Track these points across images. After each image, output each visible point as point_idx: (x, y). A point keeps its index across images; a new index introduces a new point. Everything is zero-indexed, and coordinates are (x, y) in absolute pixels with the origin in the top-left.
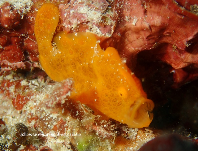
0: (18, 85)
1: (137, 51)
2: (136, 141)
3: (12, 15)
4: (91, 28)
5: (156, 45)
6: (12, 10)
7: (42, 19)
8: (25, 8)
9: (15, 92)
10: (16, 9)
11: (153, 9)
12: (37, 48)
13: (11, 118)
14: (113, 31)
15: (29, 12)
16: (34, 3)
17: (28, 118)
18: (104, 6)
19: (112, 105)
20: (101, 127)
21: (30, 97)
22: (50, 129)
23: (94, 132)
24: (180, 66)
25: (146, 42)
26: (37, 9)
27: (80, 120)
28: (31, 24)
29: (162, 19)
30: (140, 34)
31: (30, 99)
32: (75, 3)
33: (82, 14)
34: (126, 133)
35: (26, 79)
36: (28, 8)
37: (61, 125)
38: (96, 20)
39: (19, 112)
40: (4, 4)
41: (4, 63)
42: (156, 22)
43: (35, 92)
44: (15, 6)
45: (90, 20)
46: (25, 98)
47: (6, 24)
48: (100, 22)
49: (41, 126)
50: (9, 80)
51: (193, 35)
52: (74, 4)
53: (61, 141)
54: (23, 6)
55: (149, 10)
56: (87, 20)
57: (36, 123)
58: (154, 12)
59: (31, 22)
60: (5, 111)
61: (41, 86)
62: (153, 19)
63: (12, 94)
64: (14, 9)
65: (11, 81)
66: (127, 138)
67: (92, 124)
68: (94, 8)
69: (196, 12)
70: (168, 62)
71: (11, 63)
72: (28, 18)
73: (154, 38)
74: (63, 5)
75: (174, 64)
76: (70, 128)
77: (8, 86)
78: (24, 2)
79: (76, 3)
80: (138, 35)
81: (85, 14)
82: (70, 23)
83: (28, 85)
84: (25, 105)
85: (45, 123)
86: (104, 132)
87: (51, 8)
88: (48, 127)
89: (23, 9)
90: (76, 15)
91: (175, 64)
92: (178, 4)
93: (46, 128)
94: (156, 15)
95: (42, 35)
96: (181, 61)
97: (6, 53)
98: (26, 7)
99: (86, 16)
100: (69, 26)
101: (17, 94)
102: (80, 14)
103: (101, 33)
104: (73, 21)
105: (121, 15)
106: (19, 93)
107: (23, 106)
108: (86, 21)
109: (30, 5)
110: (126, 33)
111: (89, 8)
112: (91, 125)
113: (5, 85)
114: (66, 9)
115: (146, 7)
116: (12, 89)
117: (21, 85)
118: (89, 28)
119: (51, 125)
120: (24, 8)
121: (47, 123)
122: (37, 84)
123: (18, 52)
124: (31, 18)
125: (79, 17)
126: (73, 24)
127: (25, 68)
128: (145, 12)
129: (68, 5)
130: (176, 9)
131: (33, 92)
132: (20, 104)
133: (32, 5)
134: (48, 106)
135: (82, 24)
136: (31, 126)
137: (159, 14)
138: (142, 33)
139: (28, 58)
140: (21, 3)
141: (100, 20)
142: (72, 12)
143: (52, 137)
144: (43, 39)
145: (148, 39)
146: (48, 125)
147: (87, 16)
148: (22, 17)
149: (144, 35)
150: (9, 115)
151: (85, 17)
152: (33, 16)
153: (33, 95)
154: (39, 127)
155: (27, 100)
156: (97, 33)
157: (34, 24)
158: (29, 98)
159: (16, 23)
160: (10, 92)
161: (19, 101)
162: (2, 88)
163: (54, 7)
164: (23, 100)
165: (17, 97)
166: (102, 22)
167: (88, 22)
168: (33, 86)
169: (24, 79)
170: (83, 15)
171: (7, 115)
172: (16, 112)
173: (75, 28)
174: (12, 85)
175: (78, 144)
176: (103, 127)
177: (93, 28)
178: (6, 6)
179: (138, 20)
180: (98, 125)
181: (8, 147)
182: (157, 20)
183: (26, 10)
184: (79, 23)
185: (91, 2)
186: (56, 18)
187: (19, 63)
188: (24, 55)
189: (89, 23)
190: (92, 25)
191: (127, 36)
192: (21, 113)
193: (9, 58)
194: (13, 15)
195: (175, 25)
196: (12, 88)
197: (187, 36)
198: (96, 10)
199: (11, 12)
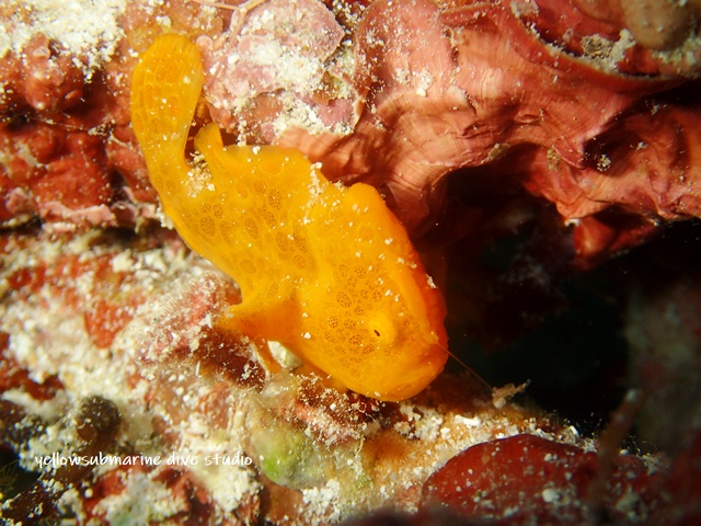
0: (103, 272)
1: (441, 172)
2: (437, 447)
3: (54, 72)
4: (291, 110)
5: (499, 151)
6: (54, 58)
7: (151, 84)
8: (98, 49)
9: (93, 292)
10: (67, 53)
11: (474, 47)
12: (145, 166)
13: (81, 371)
14: (356, 118)
15: (108, 59)
16: (125, 33)
17: (127, 373)
18: (330, 39)
19: (347, 351)
20: (320, 410)
21: (136, 309)
22: (188, 409)
23: (300, 425)
24: (579, 211)
25: (466, 143)
26: (135, 51)
27: (259, 390)
28: (119, 95)
29: (504, 78)
30: (446, 122)
31: (135, 316)
32: (243, 32)
33: (261, 67)
34: (410, 419)
35: (128, 252)
36: (106, 47)
37: (219, 397)
38: (304, 85)
39: (103, 353)
40: (32, 39)
41: (50, 211)
42: (485, 85)
43: (151, 293)
44: (65, 45)
45: (283, 85)
46: (119, 312)
47: (39, 100)
48: (315, 92)
49: (162, 400)
50: (77, 257)
51: (602, 122)
52: (239, 34)
53: (220, 446)
54: (91, 45)
55: (463, 50)
56: (277, 84)
57: (150, 389)
58: (480, 57)
59: (117, 90)
60: (67, 349)
61: (171, 272)
62: (477, 77)
63: (84, 300)
64: (63, 53)
65: (83, 259)
66: (412, 435)
67: (293, 400)
68: (299, 48)
69: (600, 55)
70: (548, 196)
71: (73, 209)
72: (109, 77)
73: (488, 132)
74: (208, 38)
75: (563, 203)
76: (241, 408)
77: (75, 273)
78: (93, 29)
79: (247, 33)
80: (438, 125)
81: (269, 66)
82: (227, 95)
83: (132, 269)
84: (120, 333)
85: (174, 389)
86: (328, 428)
87: (175, 49)
88: (182, 402)
89: (89, 54)
90: (244, 69)
91: (567, 205)
92: (541, 36)
93: (179, 406)
94: (484, 64)
95: (156, 131)
96: (580, 196)
97: (55, 180)
98: (101, 45)
99: (273, 75)
100: (225, 103)
101: (98, 298)
102: (255, 67)
103: (319, 123)
104: (236, 88)
105: (383, 64)
106: (103, 296)
107: (113, 335)
108: (275, 88)
109: (112, 37)
110: (402, 118)
111: (284, 48)
112: (290, 405)
113: (66, 270)
114: (218, 49)
115: (453, 42)
116: (84, 284)
117: (111, 271)
118: (285, 108)
119: (192, 396)
120: (94, 50)
121: (180, 391)
122: (159, 265)
123: (91, 176)
124: (118, 79)
125: (253, 75)
126: (235, 97)
127: (114, 224)
128: (455, 55)
129: (222, 39)
130: (533, 50)
131: (144, 293)
132: (105, 331)
133: (118, 39)
134: (147, 357)
135: (262, 95)
136: (135, 398)
137: (493, 62)
138: (448, 117)
139: (124, 192)
140: (86, 35)
141: (316, 84)
142: (232, 59)
143: (196, 435)
144: (158, 142)
145: (469, 135)
146: (182, 396)
147: (277, 74)
148: (89, 77)
149: (455, 126)
150: (78, 363)
151: (270, 77)
152: (125, 72)
153: (143, 301)
154: (156, 401)
155: (127, 318)
156: (308, 123)
157: (127, 96)
158: (131, 312)
159: (68, 97)
160: (76, 293)
161: (103, 320)
162: (55, 280)
163: (185, 46)
164: (113, 318)
165: (99, 309)
166: (323, 91)
167: (279, 91)
168: (146, 273)
169: (123, 249)
170: (265, 70)
171: (69, 363)
172: (96, 355)
173: (243, 108)
174: (84, 271)
175: (261, 458)
176: (328, 410)
177: (296, 107)
178: (38, 47)
179: (435, 79)
180: (310, 404)
181: (55, 471)
182: (489, 79)
183: (100, 56)
184: (253, 93)
185: (288, 30)
186: (192, 80)
187: (95, 209)
188: (108, 185)
189: (283, 94)
190: (294, 100)
191: (405, 127)
192: (110, 356)
193: (65, 196)
194: (59, 72)
195: (544, 94)
196: (83, 281)
197: (583, 127)
198: (305, 52)
199: (51, 64)
